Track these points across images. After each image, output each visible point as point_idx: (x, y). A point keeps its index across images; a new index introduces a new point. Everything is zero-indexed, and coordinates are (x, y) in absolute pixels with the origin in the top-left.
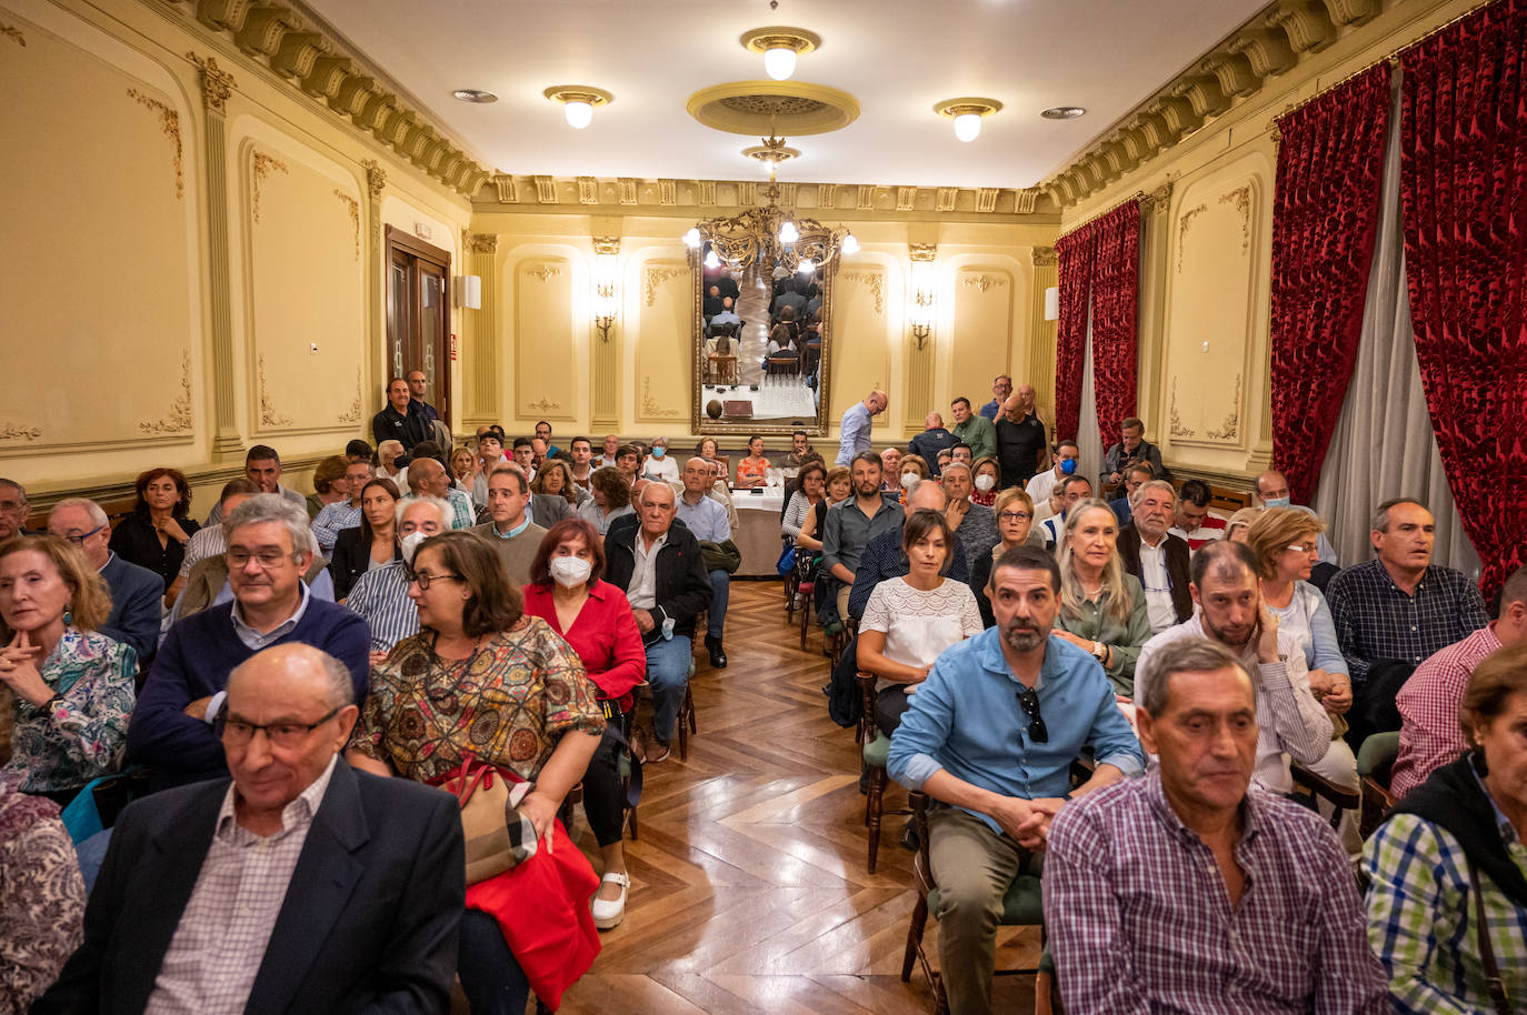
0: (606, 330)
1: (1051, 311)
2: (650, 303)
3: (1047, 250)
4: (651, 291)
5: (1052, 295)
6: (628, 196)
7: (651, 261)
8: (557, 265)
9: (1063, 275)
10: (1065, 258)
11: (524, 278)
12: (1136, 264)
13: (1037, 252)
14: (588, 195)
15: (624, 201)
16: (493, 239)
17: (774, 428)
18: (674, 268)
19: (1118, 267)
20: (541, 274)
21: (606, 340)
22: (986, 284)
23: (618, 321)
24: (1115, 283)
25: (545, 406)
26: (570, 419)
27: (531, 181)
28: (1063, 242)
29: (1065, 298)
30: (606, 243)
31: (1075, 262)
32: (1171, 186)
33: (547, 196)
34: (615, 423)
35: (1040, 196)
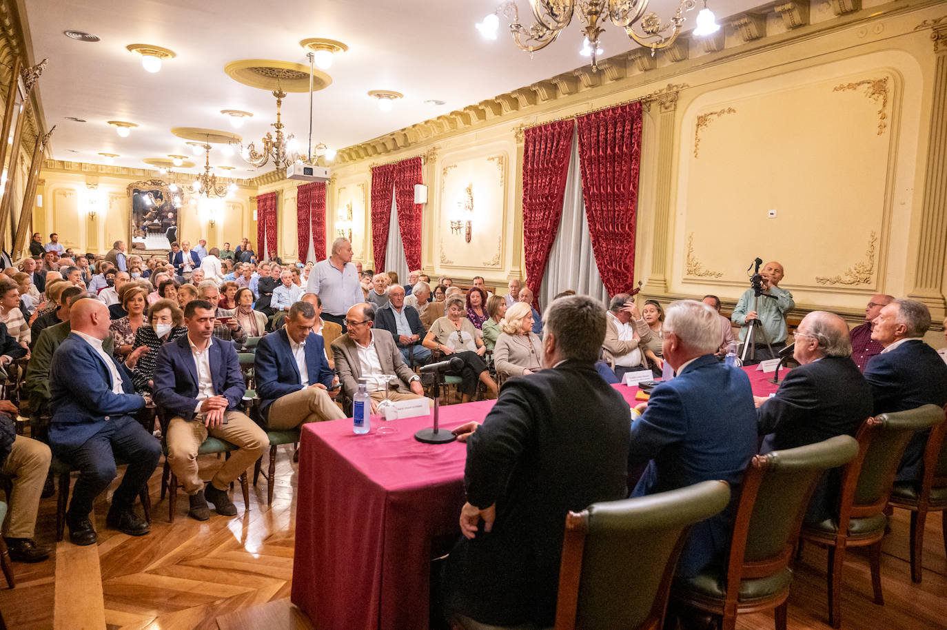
0: (92, 217)
1: (255, 218)
2: (111, 207)
3: (254, 198)
4: (110, 204)
5: (255, 213)
6: (102, 170)
7: (110, 193)
8: (71, 192)
9: (258, 207)
10: (259, 202)
11: (57, 196)
12: (276, 209)
13: (250, 198)
14: (85, 168)
15: (100, 171)
16: (44, 181)
17: (160, 252)
18: (120, 196)
19: (271, 209)
20: (65, 195)
21: (92, 220)
22: (234, 207)
23: (97, 214)
24: (271, 213)
25: (67, 243)
26: (77, 248)
27: (62, 162)
28: (258, 197)
29: (259, 215)
30: (92, 185)
31: (261, 204)
32: (283, 191)
33: (68, 167)
34: (96, 250)
35: (251, 181)
